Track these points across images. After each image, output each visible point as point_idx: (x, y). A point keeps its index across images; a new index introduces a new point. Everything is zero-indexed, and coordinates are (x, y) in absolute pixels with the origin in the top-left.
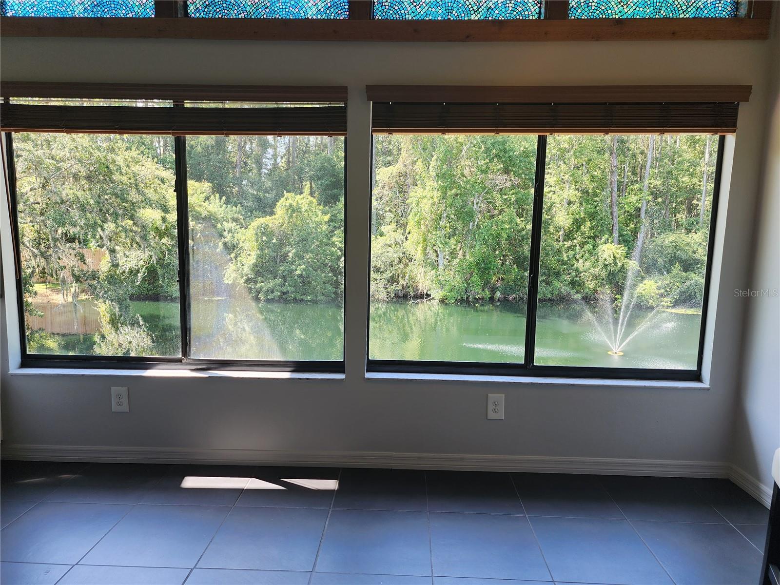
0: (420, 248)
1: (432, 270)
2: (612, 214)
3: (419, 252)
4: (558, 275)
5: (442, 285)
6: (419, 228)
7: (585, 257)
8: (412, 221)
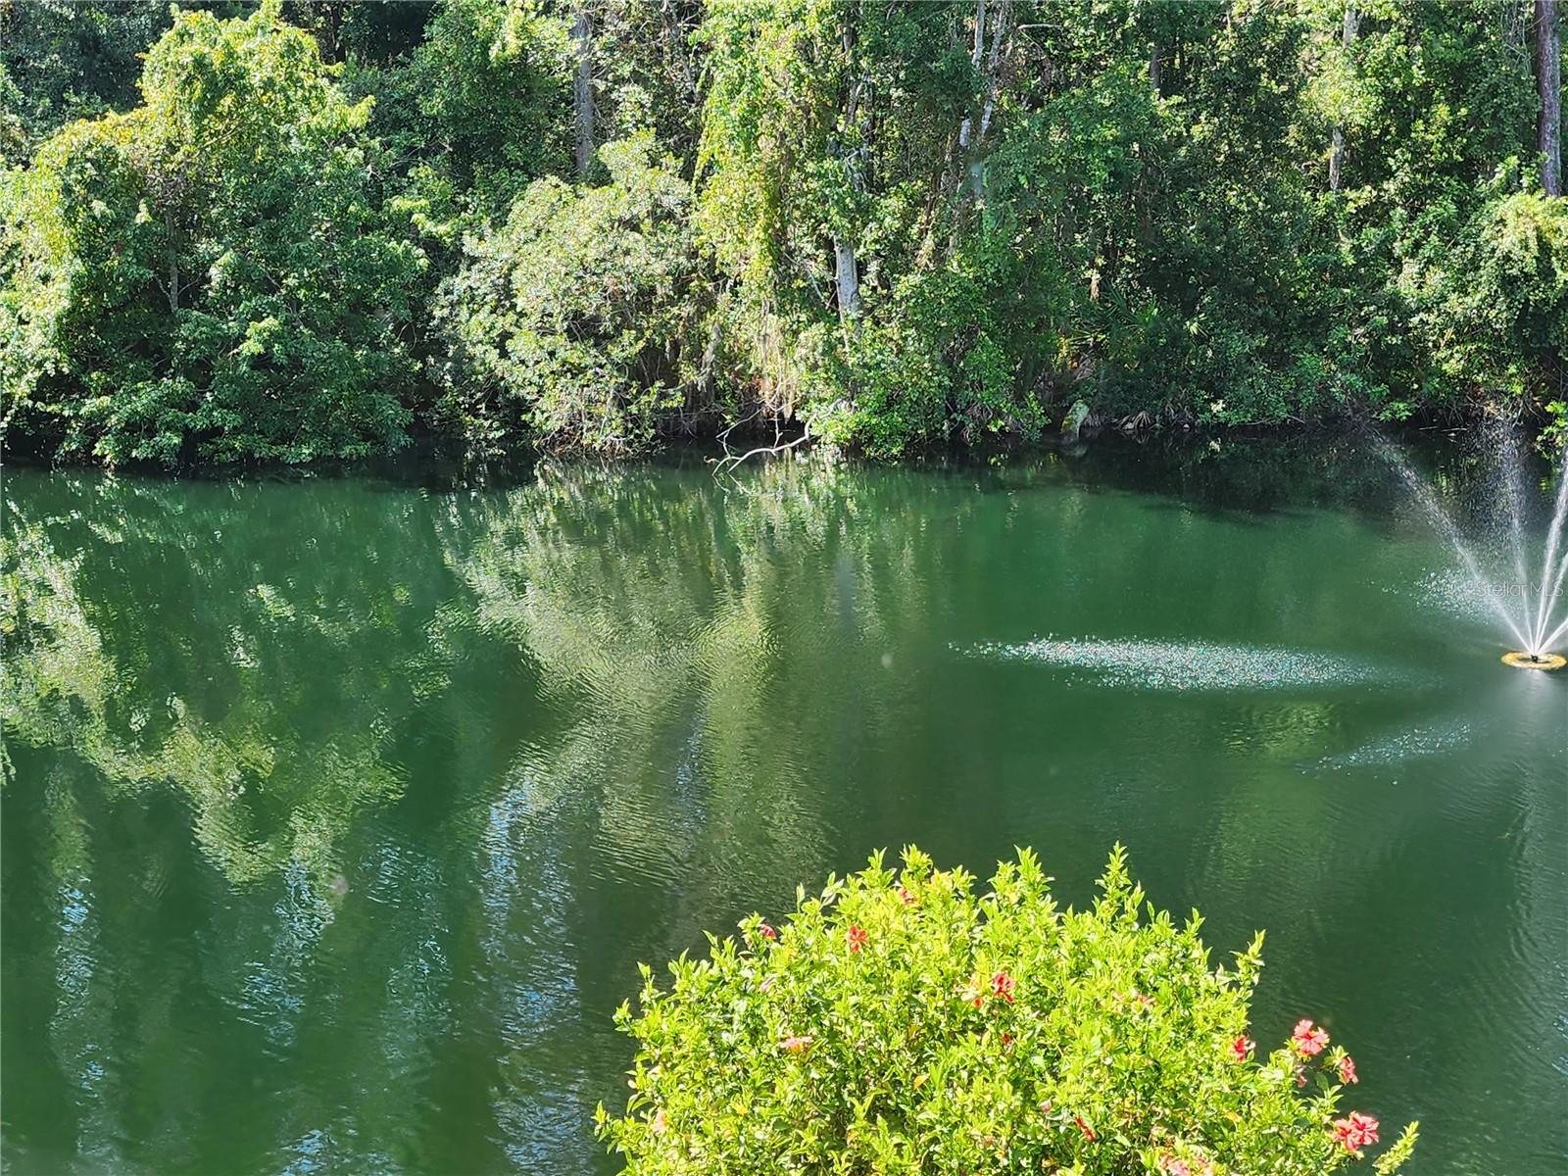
0: (757, 232)
1: (811, 322)
2: (1536, 68)
3: (755, 249)
4: (1315, 326)
5: (849, 384)
6: (748, 150)
7: (1426, 251)
8: (719, 118)
